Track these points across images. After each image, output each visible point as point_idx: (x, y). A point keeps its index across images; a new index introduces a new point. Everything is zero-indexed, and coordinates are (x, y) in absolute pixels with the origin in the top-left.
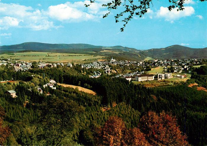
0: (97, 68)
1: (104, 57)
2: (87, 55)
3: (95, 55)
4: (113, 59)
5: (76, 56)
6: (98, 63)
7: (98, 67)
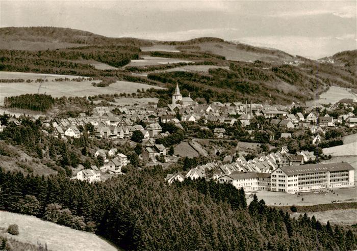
0: (109, 133)
1: (146, 87)
2: (71, 77)
3: (106, 78)
4: (180, 98)
5: (21, 81)
6: (116, 111)
7: (115, 132)
